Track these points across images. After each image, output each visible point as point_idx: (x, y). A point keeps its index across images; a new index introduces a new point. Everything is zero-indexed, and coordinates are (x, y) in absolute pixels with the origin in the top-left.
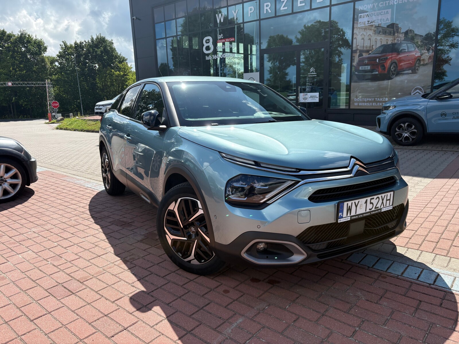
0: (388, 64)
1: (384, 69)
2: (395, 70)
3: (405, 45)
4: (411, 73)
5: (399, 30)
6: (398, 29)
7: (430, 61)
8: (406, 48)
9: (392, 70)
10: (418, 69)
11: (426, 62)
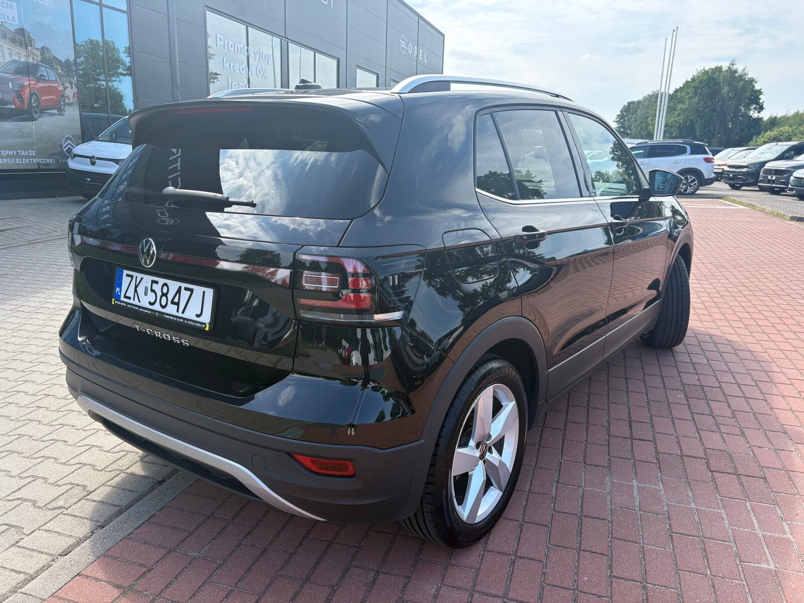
0: (26, 96)
1: (22, 102)
2: (37, 107)
3: (44, 69)
4: (57, 114)
5: (33, 44)
6: (31, 41)
7: (75, 100)
8: (45, 74)
9: (34, 105)
10: (64, 110)
11: (71, 101)
